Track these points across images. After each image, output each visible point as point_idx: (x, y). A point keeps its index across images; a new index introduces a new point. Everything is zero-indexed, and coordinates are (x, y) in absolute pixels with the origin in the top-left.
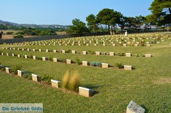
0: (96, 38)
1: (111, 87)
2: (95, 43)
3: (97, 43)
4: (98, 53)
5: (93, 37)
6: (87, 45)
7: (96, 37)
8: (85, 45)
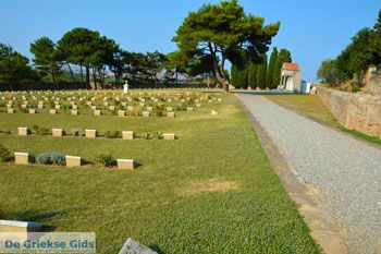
0: (57, 95)
1: (87, 212)
2: (53, 107)
3: (58, 107)
4: (57, 132)
5: (48, 93)
6: (32, 111)
7: (56, 93)
8: (26, 111)
